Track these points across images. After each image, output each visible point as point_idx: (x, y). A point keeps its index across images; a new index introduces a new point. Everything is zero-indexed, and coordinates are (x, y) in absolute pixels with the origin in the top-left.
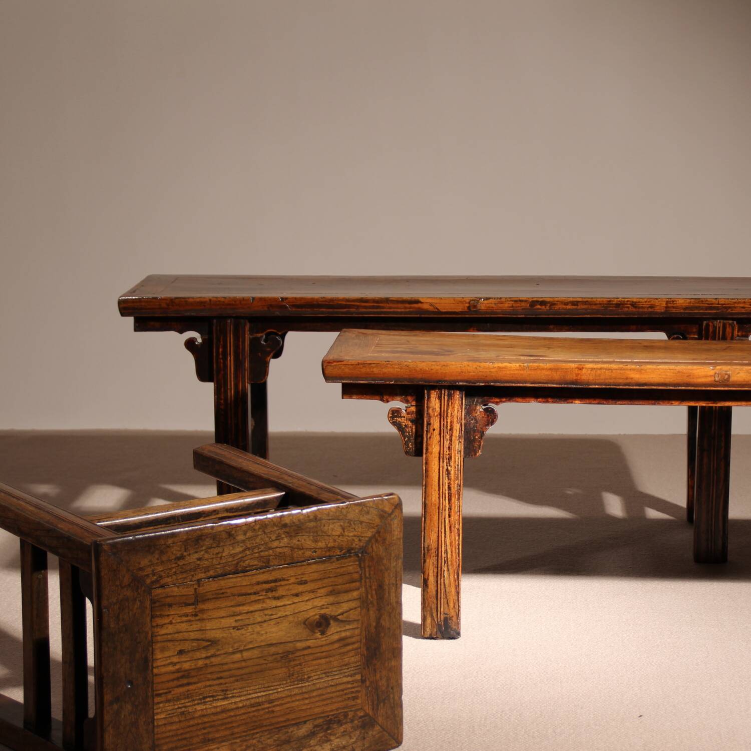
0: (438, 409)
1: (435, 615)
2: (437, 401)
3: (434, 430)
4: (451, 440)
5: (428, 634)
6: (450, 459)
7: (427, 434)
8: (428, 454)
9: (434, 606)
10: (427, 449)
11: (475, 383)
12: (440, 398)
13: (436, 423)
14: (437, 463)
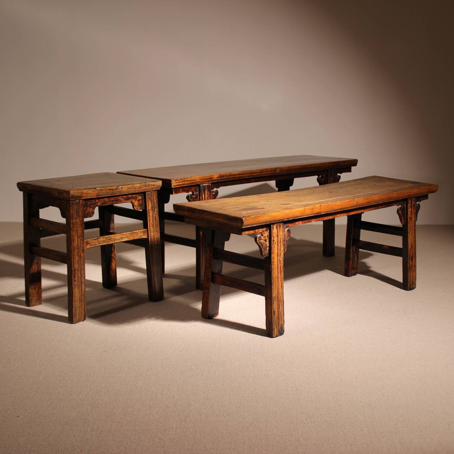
0: (276, 233)
1: (278, 326)
2: (276, 229)
3: (275, 243)
4: (280, 247)
5: (275, 335)
6: (280, 255)
7: (273, 245)
8: (274, 254)
9: (277, 322)
10: (273, 252)
11: (289, 219)
12: (277, 228)
13: (276, 239)
14: (277, 258)
